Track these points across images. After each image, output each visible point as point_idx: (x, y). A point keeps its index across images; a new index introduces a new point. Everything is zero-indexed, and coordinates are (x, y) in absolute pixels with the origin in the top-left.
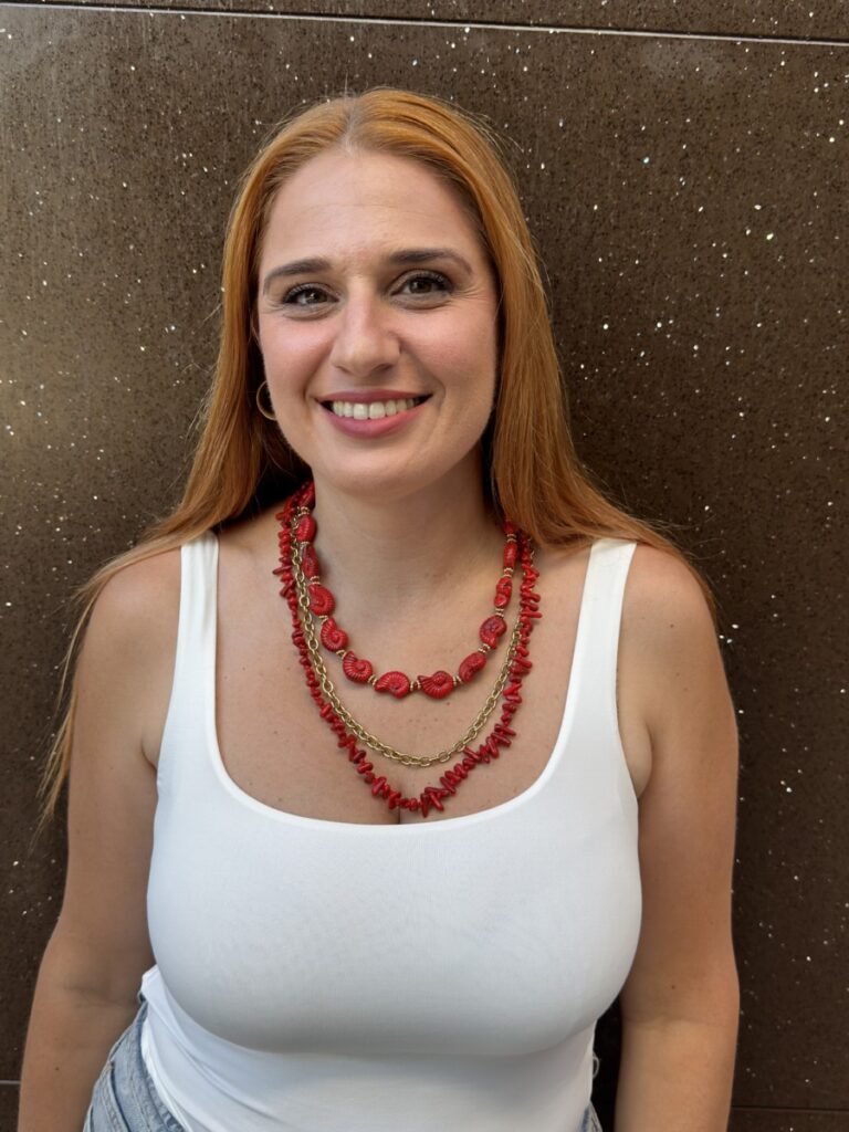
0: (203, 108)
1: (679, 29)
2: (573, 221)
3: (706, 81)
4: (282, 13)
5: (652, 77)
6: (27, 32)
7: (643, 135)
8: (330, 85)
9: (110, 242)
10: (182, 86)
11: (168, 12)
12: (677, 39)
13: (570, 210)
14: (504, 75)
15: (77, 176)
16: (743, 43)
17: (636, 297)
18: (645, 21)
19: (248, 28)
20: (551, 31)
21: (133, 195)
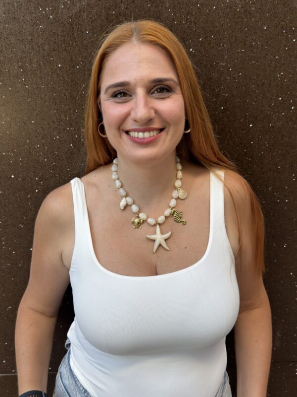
2: (269, 62)
7: (293, 31)
8: (184, 16)
13: (268, 58)
14: (246, 11)
17: (291, 88)
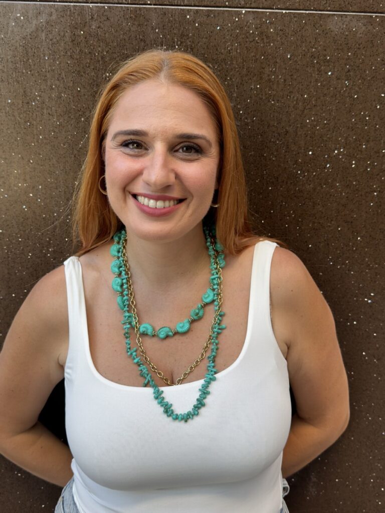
0: (116, 52)
1: (346, 10)
2: (295, 102)
3: (358, 35)
4: (154, 5)
5: (333, 33)
6: (30, 15)
7: (328, 61)
8: (178, 39)
9: (72, 117)
10: (106, 41)
11: (99, 5)
12: (344, 15)
13: (293, 97)
14: (262, 33)
15: (56, 85)
16: (376, 16)
17: (325, 139)
18: (329, 6)
19: (138, 12)
20: (284, 12)
21: (83, 94)
